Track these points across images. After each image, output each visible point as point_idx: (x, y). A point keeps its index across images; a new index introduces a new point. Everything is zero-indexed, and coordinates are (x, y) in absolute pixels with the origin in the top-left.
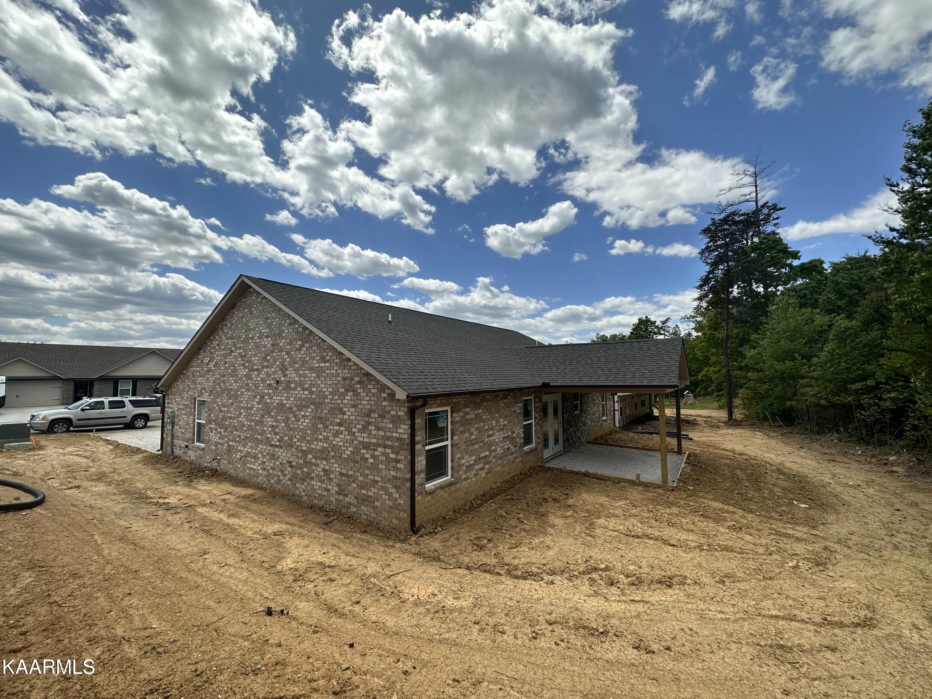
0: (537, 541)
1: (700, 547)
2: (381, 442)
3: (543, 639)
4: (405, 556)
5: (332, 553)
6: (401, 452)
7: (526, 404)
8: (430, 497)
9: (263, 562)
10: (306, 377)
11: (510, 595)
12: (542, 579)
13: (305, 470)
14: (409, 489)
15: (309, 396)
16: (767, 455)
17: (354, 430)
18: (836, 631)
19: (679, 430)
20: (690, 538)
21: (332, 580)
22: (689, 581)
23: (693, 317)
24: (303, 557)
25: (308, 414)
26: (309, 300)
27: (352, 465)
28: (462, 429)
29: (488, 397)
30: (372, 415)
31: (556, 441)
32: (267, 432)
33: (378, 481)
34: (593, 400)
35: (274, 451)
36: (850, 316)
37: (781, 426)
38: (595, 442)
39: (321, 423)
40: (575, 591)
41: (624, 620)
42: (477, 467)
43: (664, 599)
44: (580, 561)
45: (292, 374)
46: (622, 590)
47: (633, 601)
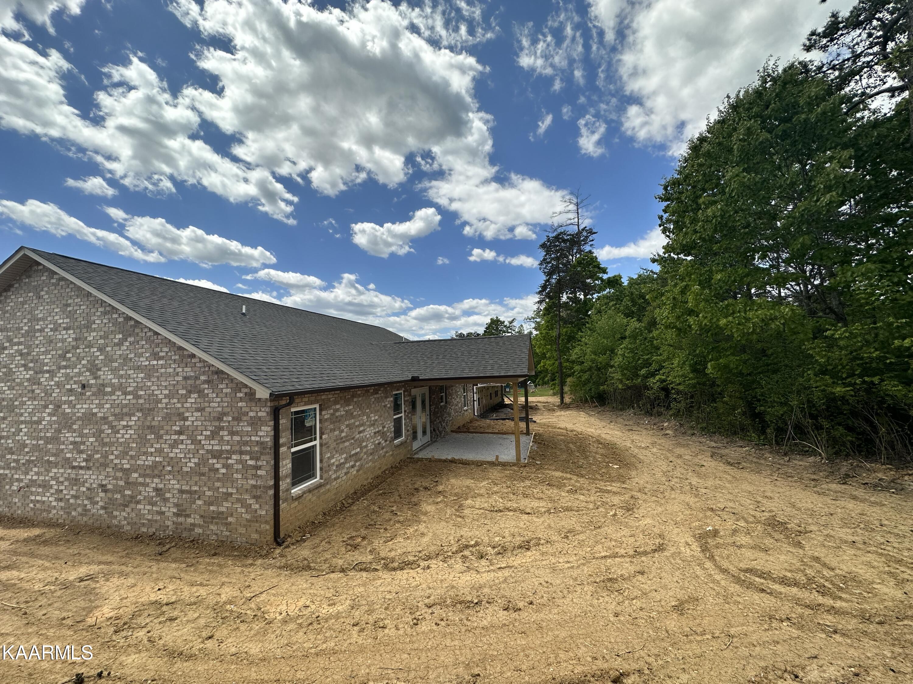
0: (411, 530)
1: (548, 511)
2: (237, 448)
3: (423, 623)
4: (269, 572)
5: (171, 587)
6: (262, 457)
7: (397, 398)
8: (296, 503)
9: (64, 619)
10: (130, 378)
11: (389, 588)
12: (419, 566)
13: (128, 492)
14: (272, 497)
15: (134, 401)
16: (589, 430)
17: (199, 438)
18: (643, 558)
19: (527, 415)
20: (541, 505)
21: (172, 619)
22: (542, 542)
23: (533, 318)
24: (128, 600)
25: (130, 423)
26: (132, 285)
27: (197, 478)
28: (332, 426)
29: (359, 392)
30: (225, 419)
31: (424, 433)
32: (66, 451)
33: (232, 494)
34: (457, 392)
35: (76, 475)
36: (639, 320)
37: (596, 406)
38: (459, 430)
39: (152, 433)
40: (450, 570)
41: (494, 587)
42: (347, 465)
43: (524, 561)
44: (452, 542)
45: (106, 375)
46: (491, 561)
47: (500, 568)
